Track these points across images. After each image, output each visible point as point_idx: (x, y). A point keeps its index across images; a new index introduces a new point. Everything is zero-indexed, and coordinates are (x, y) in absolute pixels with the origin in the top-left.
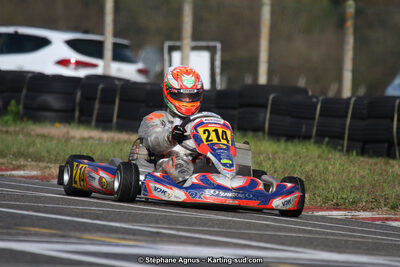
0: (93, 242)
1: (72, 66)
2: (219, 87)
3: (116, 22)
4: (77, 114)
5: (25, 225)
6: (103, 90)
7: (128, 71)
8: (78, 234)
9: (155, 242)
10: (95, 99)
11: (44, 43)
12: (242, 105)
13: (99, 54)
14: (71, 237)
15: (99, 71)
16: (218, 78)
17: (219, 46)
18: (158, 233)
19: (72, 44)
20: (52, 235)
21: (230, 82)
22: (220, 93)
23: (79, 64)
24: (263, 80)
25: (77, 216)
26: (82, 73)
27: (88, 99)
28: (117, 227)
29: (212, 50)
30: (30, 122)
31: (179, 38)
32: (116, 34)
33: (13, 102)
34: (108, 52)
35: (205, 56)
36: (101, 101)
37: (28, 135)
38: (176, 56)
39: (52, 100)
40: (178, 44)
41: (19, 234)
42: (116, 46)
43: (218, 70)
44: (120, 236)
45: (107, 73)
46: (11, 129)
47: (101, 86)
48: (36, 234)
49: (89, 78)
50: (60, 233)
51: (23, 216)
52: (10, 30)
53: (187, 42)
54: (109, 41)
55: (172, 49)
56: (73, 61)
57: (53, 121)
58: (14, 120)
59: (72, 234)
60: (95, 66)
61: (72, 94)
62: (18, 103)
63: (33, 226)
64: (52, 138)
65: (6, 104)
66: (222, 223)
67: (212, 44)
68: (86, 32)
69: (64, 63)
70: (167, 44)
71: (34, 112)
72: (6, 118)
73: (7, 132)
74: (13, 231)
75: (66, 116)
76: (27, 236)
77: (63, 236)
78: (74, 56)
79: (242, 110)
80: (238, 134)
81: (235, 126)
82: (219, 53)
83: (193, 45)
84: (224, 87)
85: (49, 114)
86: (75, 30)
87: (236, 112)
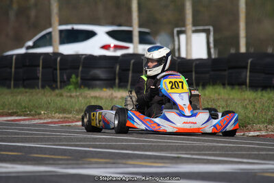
0: (135, 166)
1: (112, 49)
2: (213, 57)
3: (140, 17)
4: (117, 81)
5: (87, 157)
6: (134, 63)
8: (124, 161)
9: (177, 163)
10: (129, 70)
11: (91, 34)
12: (230, 68)
13: (130, 40)
15: (130, 51)
16: (212, 51)
17: (211, 28)
18: (178, 157)
19: (111, 34)
20: (106, 163)
21: (220, 53)
22: (215, 59)
23: (116, 47)
24: (243, 49)
25: (123, 149)
26: (119, 53)
27: (124, 70)
29: (207, 32)
30: (86, 89)
31: (184, 25)
32: (140, 26)
33: (73, 76)
34: (136, 38)
35: (203, 36)
36: (133, 72)
37: (85, 97)
38: (183, 37)
39: (100, 73)
40: (183, 29)
41: (84, 164)
42: (140, 33)
43: (212, 45)
44: (153, 160)
45: (136, 52)
46: (74, 94)
47: (132, 61)
48: (96, 163)
49: (124, 56)
50: (112, 161)
51: (86, 152)
52: (69, 27)
53: (189, 27)
54: (136, 30)
55: (180, 33)
56: (112, 45)
57: (101, 87)
58: (75, 88)
59: (119, 161)
60: (127, 48)
61: (113, 68)
62: (77, 76)
63: (93, 157)
64: (101, 98)
65: (69, 77)
66: (222, 148)
67: (207, 27)
68: (120, 25)
69: (106, 47)
70: (176, 30)
71: (88, 82)
72: (70, 87)
73: (71, 96)
74: (80, 162)
75: (110, 83)
76: (90, 165)
77: (114, 163)
78: (113, 42)
79: (230, 71)
80: (228, 88)
81: (226, 82)
82: (212, 33)
83: (194, 28)
84: (217, 56)
85: (98, 82)
86: (112, 24)
87: (226, 73)
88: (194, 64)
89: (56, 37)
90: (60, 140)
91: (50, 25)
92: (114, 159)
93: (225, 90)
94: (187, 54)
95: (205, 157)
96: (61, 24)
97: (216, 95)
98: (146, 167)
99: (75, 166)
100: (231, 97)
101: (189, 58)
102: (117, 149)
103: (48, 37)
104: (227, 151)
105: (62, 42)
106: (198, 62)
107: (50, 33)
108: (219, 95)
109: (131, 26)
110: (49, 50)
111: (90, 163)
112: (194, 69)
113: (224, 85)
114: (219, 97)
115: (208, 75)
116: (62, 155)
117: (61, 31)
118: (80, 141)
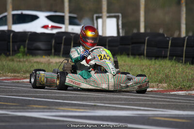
0: (64, 111)
1: (50, 28)
2: (121, 35)
3: (70, 6)
4: (53, 51)
5: (31, 104)
7: (76, 29)
8: (56, 107)
9: (93, 109)
10: (61, 43)
11: (35, 18)
12: (133, 43)
13: (63, 22)
14: (53, 109)
15: (63, 30)
16: (121, 31)
17: (120, 15)
18: (95, 105)
19: (49, 18)
20: (44, 109)
21: (126, 33)
22: (122, 38)
23: (53, 27)
24: (142, 30)
25: (56, 99)
26: (55, 31)
27: (58, 44)
28: (75, 104)
29: (117, 17)
30: (31, 56)
31: (101, 12)
32: (70, 12)
33: (22, 47)
34: (67, 21)
35: (114, 20)
36: (64, 45)
37: (30, 62)
38: (100, 21)
39: (41, 45)
40: (100, 15)
41: (28, 109)
42: (70, 18)
43: (120, 27)
44: (77, 107)
45: (67, 31)
46: (22, 60)
47: (64, 37)
48: (37, 108)
49: (58, 33)
50: (48, 107)
51: (29, 100)
52: (19, 12)
53: (105, 14)
54: (67, 15)
55: (98, 18)
56: (50, 26)
57: (42, 55)
58: (23, 56)
59: (54, 107)
60: (60, 28)
61: (50, 42)
62: (24, 47)
63: (35, 105)
64: (41, 63)
65: (19, 48)
66: (126, 99)
67: (117, 14)
68: (56, 11)
69: (46, 27)
70: (95, 16)
71: (32, 51)
72: (19, 55)
73: (20, 61)
74: (26, 108)
75: (48, 52)
76: (32, 110)
77: (49, 109)
78: (50, 24)
79: (133, 45)
80: (132, 57)
81: (130, 53)
82: (120, 19)
83: (108, 15)
84: (124, 35)
85: (39, 52)
86: (50, 10)
87: (130, 47)
88: (107, 40)
89: (10, 19)
90: (12, 92)
91: (6, 10)
92: (49, 106)
93: (129, 59)
94: (103, 33)
95: (114, 106)
96: (13, 10)
97: (123, 62)
98: (72, 111)
99: (22, 110)
100: (134, 63)
101: (104, 35)
102: (52, 99)
103: (4, 19)
104: (130, 101)
105: (14, 23)
106: (110, 39)
107: (5, 16)
108: (125, 62)
109: (63, 12)
110: (5, 28)
111: (33, 109)
112: (107, 44)
113: (128, 55)
114: (125, 64)
115: (117, 48)
116: (12, 102)
117: (14, 15)
118: (25, 93)
